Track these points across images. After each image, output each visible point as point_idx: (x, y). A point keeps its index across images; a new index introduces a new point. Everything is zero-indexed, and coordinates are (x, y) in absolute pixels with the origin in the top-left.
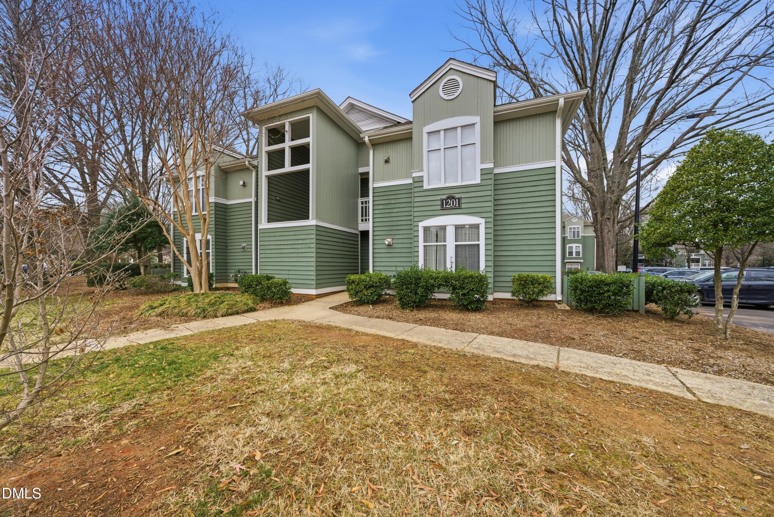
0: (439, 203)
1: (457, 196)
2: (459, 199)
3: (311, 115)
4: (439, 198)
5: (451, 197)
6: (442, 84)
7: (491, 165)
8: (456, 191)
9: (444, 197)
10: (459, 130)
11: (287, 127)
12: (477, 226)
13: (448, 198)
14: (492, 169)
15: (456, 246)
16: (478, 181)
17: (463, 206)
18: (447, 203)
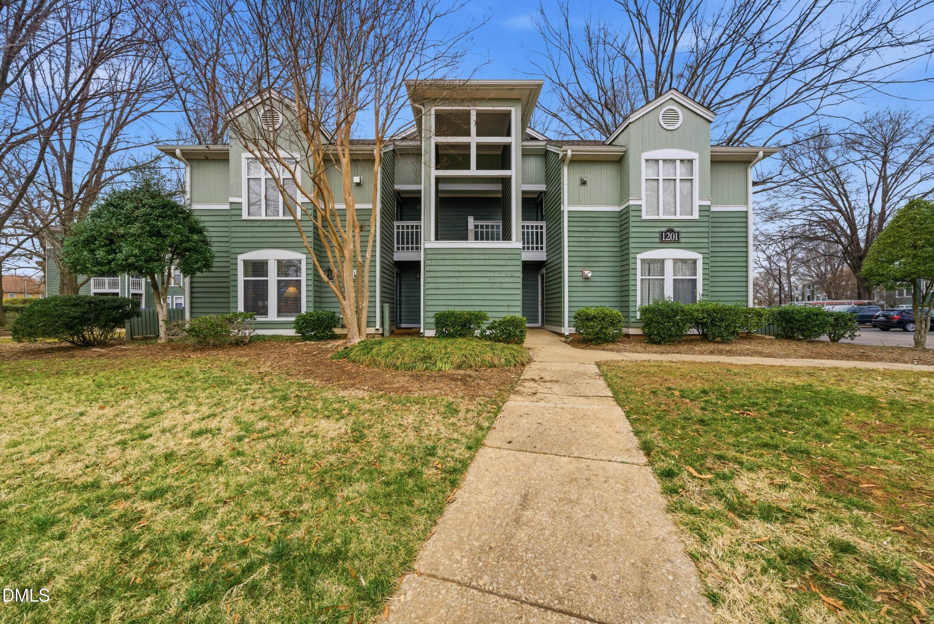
0: (658, 235)
1: (676, 230)
2: (678, 233)
3: (513, 110)
4: (658, 230)
5: (671, 231)
6: (662, 112)
7: (708, 203)
8: (675, 224)
9: (664, 229)
10: (678, 162)
11: (473, 118)
12: (695, 262)
13: (668, 231)
14: (709, 206)
15: (674, 280)
16: (696, 216)
17: (682, 240)
18: (666, 236)
